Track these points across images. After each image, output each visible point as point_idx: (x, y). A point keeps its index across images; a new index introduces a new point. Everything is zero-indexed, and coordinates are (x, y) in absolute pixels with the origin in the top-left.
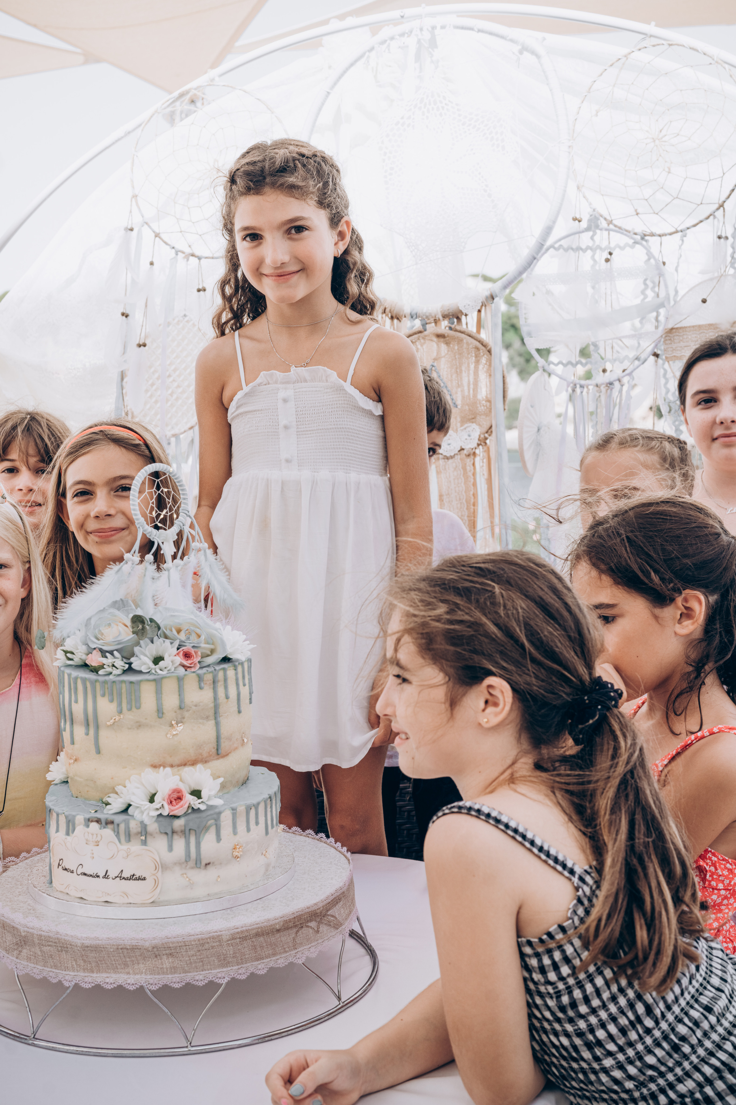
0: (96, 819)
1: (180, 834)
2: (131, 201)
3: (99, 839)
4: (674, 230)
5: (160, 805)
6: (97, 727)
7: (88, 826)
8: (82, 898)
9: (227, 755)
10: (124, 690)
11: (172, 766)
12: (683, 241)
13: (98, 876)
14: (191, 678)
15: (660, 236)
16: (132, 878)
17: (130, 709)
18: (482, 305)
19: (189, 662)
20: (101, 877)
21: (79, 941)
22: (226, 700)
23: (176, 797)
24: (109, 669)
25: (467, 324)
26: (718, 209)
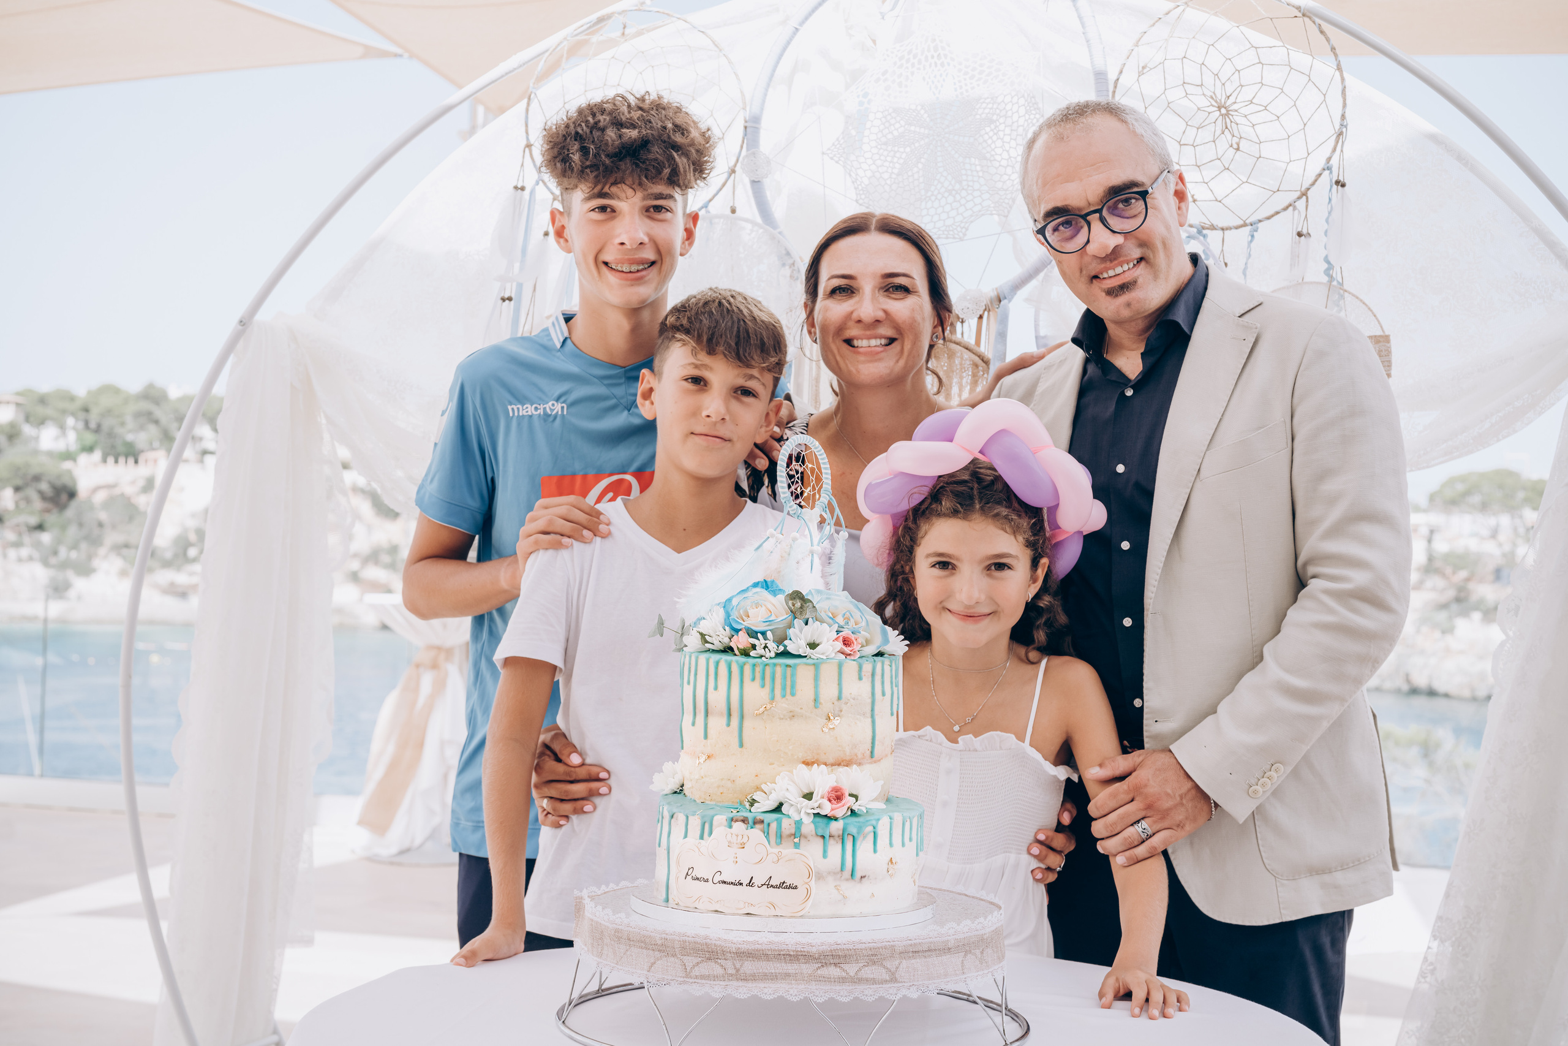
0: (742, 818)
1: (837, 839)
2: (524, 151)
3: (745, 840)
4: (1241, 222)
5: (816, 805)
6: (742, 717)
7: (731, 827)
8: (716, 911)
9: (879, 760)
10: (778, 675)
11: (826, 764)
12: (1253, 236)
13: (741, 884)
14: (850, 666)
15: (1223, 229)
16: (782, 885)
17: (784, 696)
18: (985, 310)
19: (850, 649)
20: (744, 884)
21: (733, 946)
22: (882, 697)
23: (837, 796)
24: (762, 652)
25: (962, 334)
26: (1299, 198)
